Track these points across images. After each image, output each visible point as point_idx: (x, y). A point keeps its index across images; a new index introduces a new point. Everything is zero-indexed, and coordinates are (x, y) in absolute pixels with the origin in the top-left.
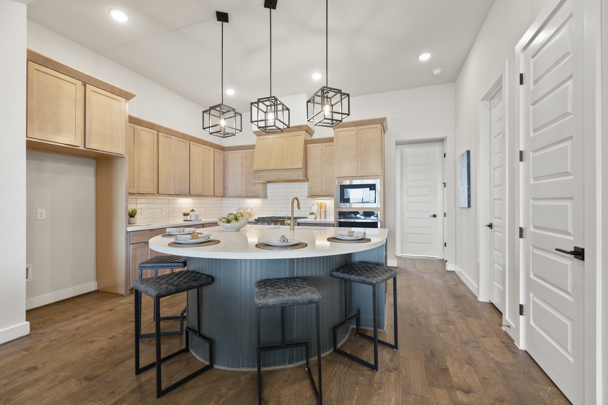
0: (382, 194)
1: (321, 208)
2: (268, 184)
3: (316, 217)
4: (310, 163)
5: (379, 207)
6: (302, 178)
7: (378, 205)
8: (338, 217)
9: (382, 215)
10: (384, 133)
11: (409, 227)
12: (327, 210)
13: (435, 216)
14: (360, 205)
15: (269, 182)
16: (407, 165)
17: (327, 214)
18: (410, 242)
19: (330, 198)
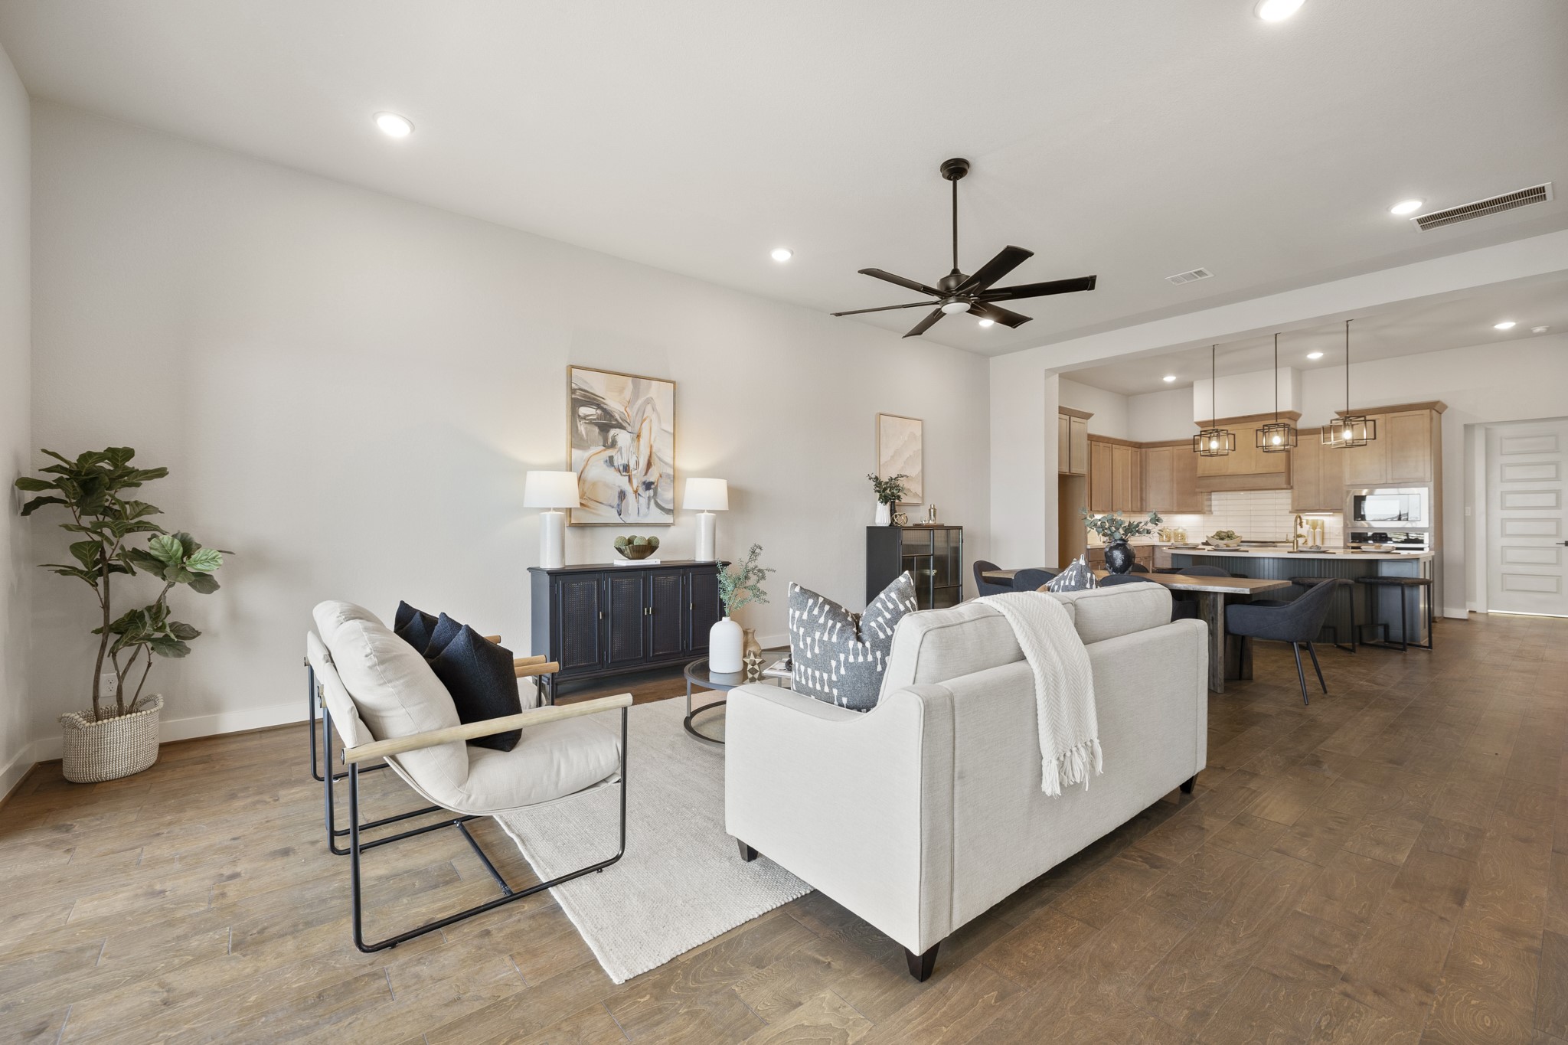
0: (1433, 509)
1: (1314, 528)
3: (1307, 541)
5: (1427, 526)
6: (1285, 486)
7: (1425, 523)
8: (1351, 541)
10: (1440, 417)
11: (1509, 562)
12: (1326, 530)
15: (1214, 491)
17: (1325, 537)
18: (1509, 589)
19: (1334, 513)
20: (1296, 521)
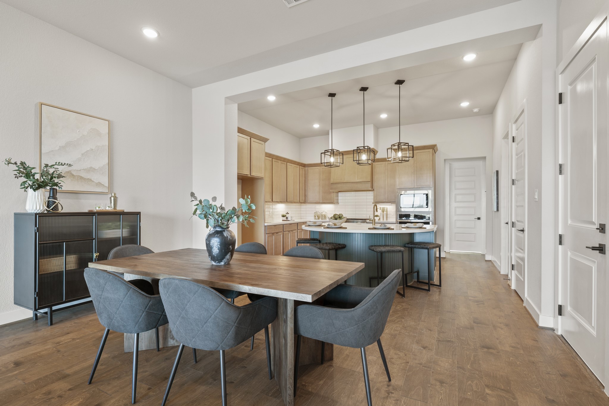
0: (433, 201)
1: (383, 212)
2: (339, 193)
3: (380, 219)
4: (375, 177)
5: (431, 210)
6: (370, 189)
7: (429, 209)
8: (399, 219)
9: (433, 217)
10: (435, 153)
11: (457, 228)
12: (388, 213)
13: (479, 219)
14: (412, 210)
15: (340, 192)
16: (455, 176)
17: (388, 216)
18: (457, 241)
19: (390, 204)
20: (374, 208)
